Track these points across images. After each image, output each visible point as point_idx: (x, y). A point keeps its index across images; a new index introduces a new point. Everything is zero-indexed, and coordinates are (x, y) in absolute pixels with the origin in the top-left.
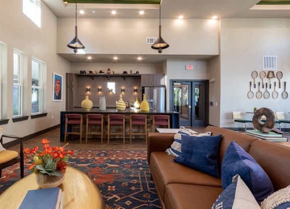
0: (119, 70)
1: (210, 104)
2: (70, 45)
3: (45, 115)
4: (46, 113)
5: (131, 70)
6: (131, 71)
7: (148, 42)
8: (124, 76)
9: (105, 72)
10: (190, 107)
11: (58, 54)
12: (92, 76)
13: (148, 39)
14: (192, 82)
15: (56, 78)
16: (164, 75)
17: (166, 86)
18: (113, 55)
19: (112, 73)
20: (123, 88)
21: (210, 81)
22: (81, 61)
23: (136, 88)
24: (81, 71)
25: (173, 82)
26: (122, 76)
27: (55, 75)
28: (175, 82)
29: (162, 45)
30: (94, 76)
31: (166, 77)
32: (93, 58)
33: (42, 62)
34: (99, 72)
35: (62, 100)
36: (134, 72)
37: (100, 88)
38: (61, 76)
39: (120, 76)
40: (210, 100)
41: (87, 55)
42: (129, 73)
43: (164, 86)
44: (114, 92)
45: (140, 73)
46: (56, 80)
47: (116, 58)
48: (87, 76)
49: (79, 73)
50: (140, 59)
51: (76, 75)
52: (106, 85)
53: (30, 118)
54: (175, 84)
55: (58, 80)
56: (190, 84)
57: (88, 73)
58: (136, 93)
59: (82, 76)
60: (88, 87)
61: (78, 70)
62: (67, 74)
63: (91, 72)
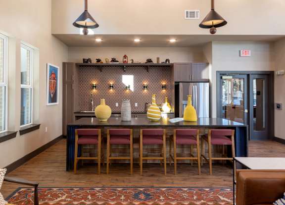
0: (139, 57)
1: (275, 106)
2: (77, 22)
3: (36, 127)
4: (38, 124)
5: (159, 56)
6: (158, 59)
7: (187, 16)
8: (147, 66)
9: (120, 60)
10: (246, 111)
11: (53, 35)
12: (100, 67)
13: (187, 12)
14: (248, 75)
15: (51, 71)
16: (208, 64)
17: (211, 81)
18: (133, 36)
19: (130, 62)
20: (145, 84)
21: (276, 73)
22: (85, 44)
23: (164, 83)
24: (84, 59)
25: (221, 75)
26: (144, 66)
27: (50, 66)
28: (224, 75)
29: (216, 22)
30: (103, 66)
31: (210, 67)
32: (104, 40)
33: (32, 46)
34: (110, 60)
35: (57, 103)
36: (162, 60)
37: (111, 83)
38: (57, 67)
39: (141, 66)
40: (276, 101)
41: (95, 36)
42: (155, 62)
43: (208, 81)
44: (132, 89)
45: (171, 62)
46: (51, 74)
47: (137, 40)
48: (93, 66)
49: (82, 62)
50: (173, 41)
51: (77, 64)
52: (121, 79)
53: (18, 134)
54: (224, 77)
55: (53, 73)
56: (245, 77)
57: (94, 62)
58: (164, 91)
59: (85, 66)
60: (94, 83)
61: (79, 57)
62: (64, 64)
63: (99, 61)
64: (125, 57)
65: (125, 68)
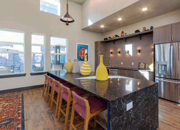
0: (130, 31)
9: (120, 35)
12: (114, 41)
19: (125, 35)
20: (139, 49)
27: (79, 44)
34: (115, 36)
38: (87, 44)
46: (80, 48)
47: (119, 19)
49: (104, 40)
55: (83, 48)
57: (109, 39)
60: (111, 51)
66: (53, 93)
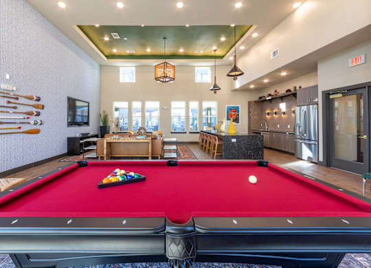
27: (228, 106)
35: (239, 124)
38: (238, 106)
43: (317, 103)
46: (230, 110)
50: (283, 74)
54: (331, 97)
55: (233, 109)
60: (268, 111)
64: (276, 91)
65: (282, 98)
66: (205, 141)
